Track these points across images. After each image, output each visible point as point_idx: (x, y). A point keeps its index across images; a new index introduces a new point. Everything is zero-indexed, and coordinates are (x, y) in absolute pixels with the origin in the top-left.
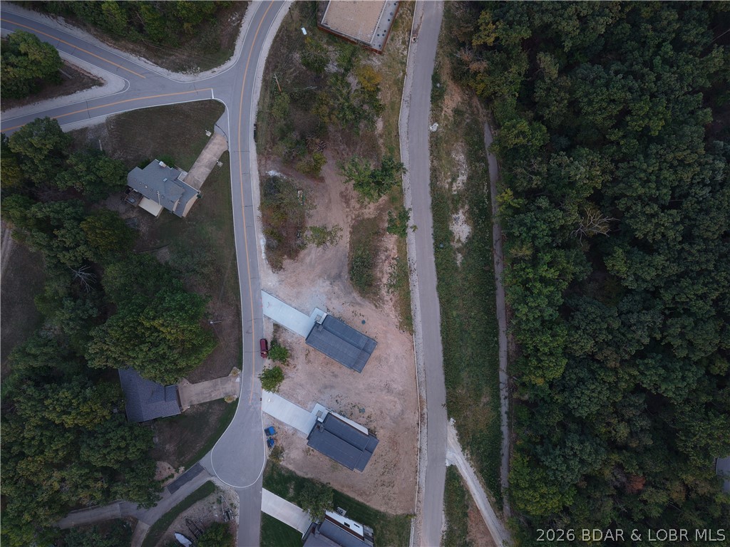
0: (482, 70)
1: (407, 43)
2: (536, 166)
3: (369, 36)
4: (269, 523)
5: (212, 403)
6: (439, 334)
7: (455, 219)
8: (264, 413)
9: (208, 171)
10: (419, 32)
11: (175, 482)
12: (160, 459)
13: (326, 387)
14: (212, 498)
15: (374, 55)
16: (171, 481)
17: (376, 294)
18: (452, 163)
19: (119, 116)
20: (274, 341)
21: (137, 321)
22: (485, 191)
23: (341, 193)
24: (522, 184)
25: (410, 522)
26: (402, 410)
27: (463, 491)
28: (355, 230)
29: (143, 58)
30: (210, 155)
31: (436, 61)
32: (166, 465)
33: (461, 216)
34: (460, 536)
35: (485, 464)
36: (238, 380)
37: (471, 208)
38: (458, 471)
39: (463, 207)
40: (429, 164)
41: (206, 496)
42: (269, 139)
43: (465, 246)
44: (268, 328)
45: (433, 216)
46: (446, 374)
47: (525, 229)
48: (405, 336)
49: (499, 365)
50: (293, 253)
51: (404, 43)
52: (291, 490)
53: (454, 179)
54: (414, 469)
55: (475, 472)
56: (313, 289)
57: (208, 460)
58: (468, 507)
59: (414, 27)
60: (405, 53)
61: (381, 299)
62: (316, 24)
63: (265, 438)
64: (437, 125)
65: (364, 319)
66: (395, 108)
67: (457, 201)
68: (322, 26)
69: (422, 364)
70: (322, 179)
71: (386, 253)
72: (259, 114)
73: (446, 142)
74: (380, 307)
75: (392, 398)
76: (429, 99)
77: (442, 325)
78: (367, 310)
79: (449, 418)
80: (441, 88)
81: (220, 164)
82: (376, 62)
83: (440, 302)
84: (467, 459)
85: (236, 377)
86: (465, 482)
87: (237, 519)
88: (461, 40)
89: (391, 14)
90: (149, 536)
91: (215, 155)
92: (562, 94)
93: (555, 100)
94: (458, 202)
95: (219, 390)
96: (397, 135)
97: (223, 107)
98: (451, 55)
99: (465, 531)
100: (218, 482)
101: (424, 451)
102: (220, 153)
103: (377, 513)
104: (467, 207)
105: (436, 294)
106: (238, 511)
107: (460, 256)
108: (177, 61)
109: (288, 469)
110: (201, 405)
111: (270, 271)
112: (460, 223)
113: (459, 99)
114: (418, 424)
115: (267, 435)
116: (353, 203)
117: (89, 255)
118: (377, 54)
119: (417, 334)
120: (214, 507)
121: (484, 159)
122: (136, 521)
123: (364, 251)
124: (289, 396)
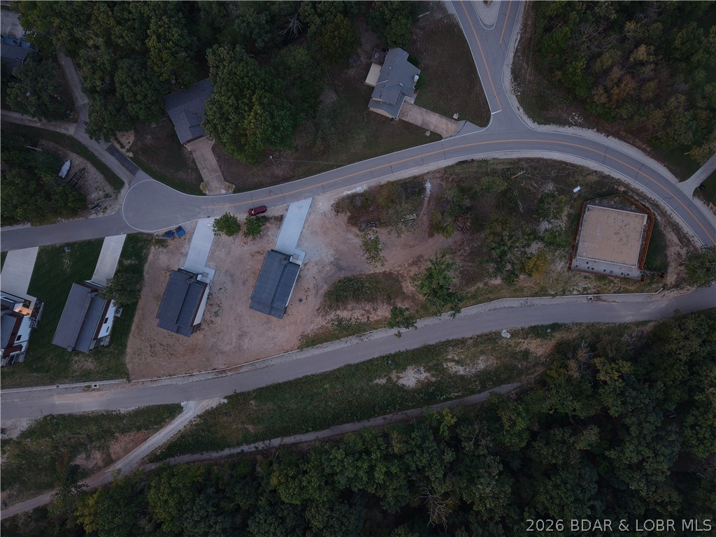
0: (571, 373)
1: (585, 292)
2: (483, 442)
3: (585, 254)
4: (94, 247)
5: (197, 170)
6: (304, 375)
7: (419, 370)
8: (197, 222)
9: (419, 123)
10: (599, 302)
11: (117, 150)
12: (136, 132)
13: (231, 276)
14: (109, 189)
15: (566, 263)
16: (118, 146)
17: (330, 307)
18: (474, 357)
19: (457, 25)
20: (266, 219)
21: (256, 88)
22: (453, 395)
23: (422, 256)
24: (463, 432)
25: (122, 378)
26: (225, 352)
27: (160, 422)
28: (388, 276)
29: (519, 37)
30: (435, 121)
31: (573, 324)
32: (132, 139)
33: (424, 375)
34: (118, 427)
35: (190, 439)
36: (223, 191)
37: (433, 384)
38: (178, 414)
39: (433, 376)
40: (467, 335)
41: (109, 182)
42: (461, 176)
43: (395, 384)
44: (278, 210)
45: (417, 349)
46: (267, 388)
47: (419, 443)
48: (295, 342)
49: (286, 436)
50: (353, 221)
51: (585, 289)
52: (129, 261)
53: (458, 362)
54: (171, 373)
55: (180, 431)
56: (323, 246)
57: (143, 178)
58: (146, 430)
59: (604, 296)
60: (575, 292)
61: (327, 313)
62: (586, 200)
63: (173, 227)
64: (509, 337)
65: (304, 300)
66: (518, 293)
67: (437, 368)
68: (586, 206)
69: (272, 363)
70: (431, 235)
71: (371, 310)
72: (485, 161)
73: (493, 349)
74: (319, 314)
75: (234, 341)
76: (533, 324)
77: (313, 375)
78: (313, 302)
79: (226, 398)
80: (546, 334)
81: (428, 134)
82: (560, 266)
83: (335, 370)
84: (191, 421)
85: (226, 189)
86: (169, 423)
87: (93, 216)
88: (598, 345)
89: (611, 272)
90: (64, 135)
91: (436, 126)
92: (561, 457)
93: (554, 451)
94: (437, 370)
95: (211, 175)
96: (490, 300)
97: (485, 126)
98: (583, 338)
99: (124, 431)
100: (125, 192)
101: (191, 380)
102: (438, 131)
103: (124, 346)
104: (433, 379)
105: (342, 365)
106: (101, 215)
107: (383, 381)
108: (523, 71)
109: (148, 255)
110: (194, 161)
111: (332, 202)
112: (416, 376)
113: (540, 353)
114: (215, 369)
115: (176, 229)
116: (414, 270)
117: (313, 28)
118: (568, 265)
119: (301, 353)
120: (100, 193)
121: (484, 388)
122: (76, 121)
123: (369, 289)
124: (216, 244)
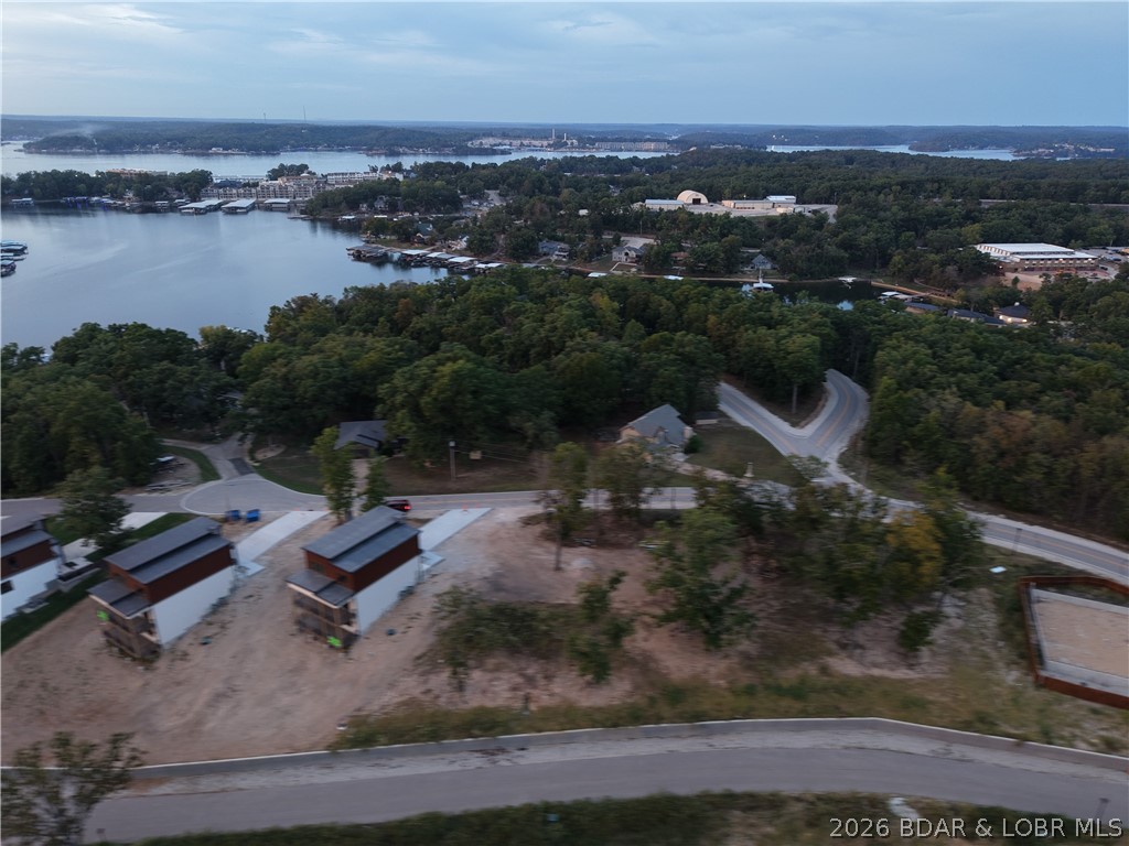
8: (287, 513)
12: (283, 453)
14: (194, 480)
15: (1026, 674)
32: (271, 455)
41: (202, 476)
44: (426, 514)
56: (482, 555)
60: (1083, 745)
61: (433, 669)
63: (246, 508)
65: (398, 635)
68: (1029, 591)
69: (242, 784)
74: (416, 667)
75: (198, 706)
78: (415, 641)
82: (1009, 676)
90: (189, 450)
111: (523, 515)
122: (217, 443)
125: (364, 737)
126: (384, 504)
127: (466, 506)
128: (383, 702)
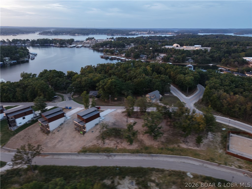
3: (234, 149)
8: (77, 108)
15: (224, 151)
16: (71, 97)
19: (177, 97)
32: (76, 97)
33: (134, 187)
41: (62, 100)
44: (103, 110)
56: (112, 118)
60: (234, 167)
61: (99, 139)
63: (69, 106)
64: (192, 177)
65: (94, 132)
68: (230, 134)
71: (120, 142)
75: (55, 143)
78: (97, 134)
82: (220, 151)
87: (51, 103)
94: (143, 186)
111: (122, 111)
112: (129, 186)
125: (85, 151)
126: (95, 107)
127: (111, 109)
128: (89, 145)
